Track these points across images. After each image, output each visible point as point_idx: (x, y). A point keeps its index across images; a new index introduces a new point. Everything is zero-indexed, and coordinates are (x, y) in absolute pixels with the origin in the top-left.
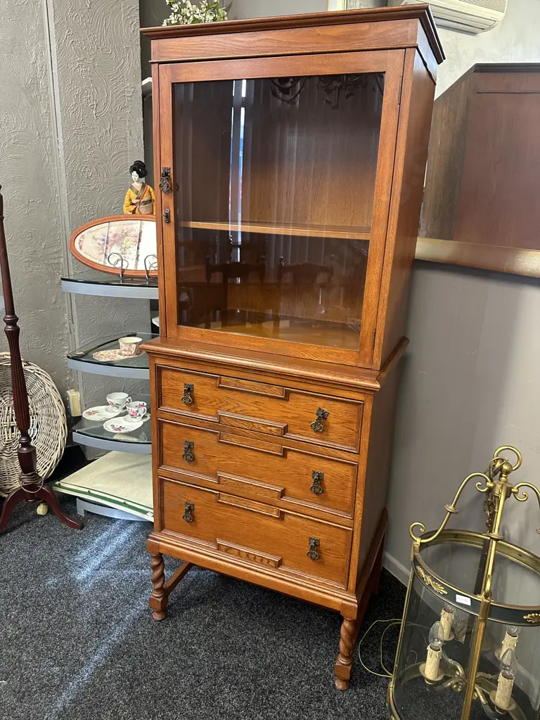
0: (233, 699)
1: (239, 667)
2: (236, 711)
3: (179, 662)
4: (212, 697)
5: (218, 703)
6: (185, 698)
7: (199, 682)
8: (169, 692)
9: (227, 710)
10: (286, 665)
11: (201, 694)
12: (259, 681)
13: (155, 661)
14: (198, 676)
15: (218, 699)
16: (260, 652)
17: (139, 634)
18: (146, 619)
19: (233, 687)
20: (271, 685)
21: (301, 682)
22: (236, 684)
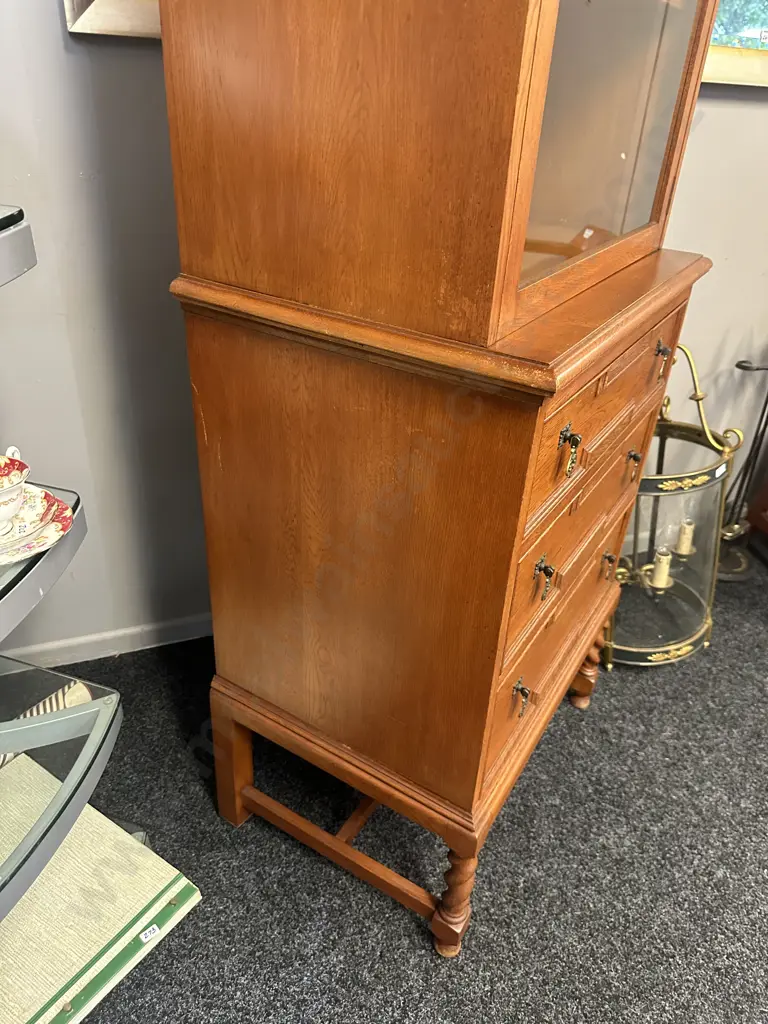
0: (616, 833)
1: (558, 818)
2: (635, 830)
3: (555, 910)
4: (617, 862)
5: (625, 853)
6: (624, 903)
7: (593, 880)
8: (614, 928)
9: (635, 843)
10: (552, 756)
11: (614, 877)
12: (581, 795)
13: (556, 955)
14: (579, 880)
15: (619, 854)
16: (528, 786)
17: (492, 991)
18: (450, 976)
19: (595, 830)
20: (586, 781)
21: (580, 746)
22: (591, 826)
